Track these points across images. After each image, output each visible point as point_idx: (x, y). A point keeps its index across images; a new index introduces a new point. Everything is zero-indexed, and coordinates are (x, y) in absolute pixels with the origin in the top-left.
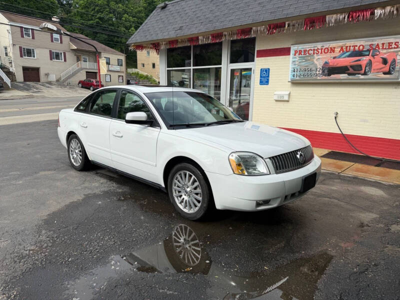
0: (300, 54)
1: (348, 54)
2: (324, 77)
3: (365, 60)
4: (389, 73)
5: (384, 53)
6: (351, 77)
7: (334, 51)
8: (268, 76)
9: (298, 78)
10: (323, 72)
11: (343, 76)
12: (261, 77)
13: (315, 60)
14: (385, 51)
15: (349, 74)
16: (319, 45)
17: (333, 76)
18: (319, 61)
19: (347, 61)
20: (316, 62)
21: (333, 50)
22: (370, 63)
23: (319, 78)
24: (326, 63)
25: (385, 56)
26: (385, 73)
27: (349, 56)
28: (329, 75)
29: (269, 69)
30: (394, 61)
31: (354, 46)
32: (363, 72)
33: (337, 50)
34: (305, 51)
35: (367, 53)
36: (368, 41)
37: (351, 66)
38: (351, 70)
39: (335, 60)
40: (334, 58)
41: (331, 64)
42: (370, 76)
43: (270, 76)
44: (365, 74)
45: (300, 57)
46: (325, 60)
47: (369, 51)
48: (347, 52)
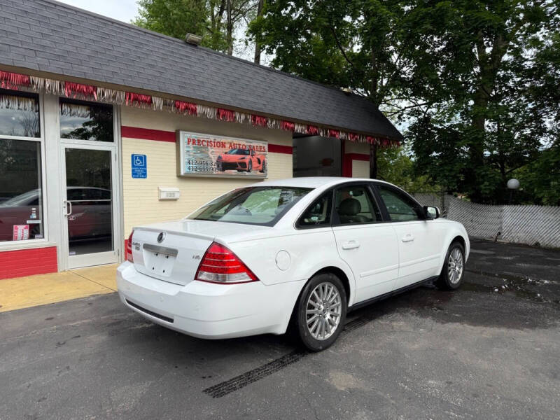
0: (194, 143)
1: (235, 151)
2: (220, 172)
3: (248, 158)
4: (262, 171)
5: (258, 154)
6: (240, 173)
7: (225, 147)
8: (145, 166)
9: (194, 172)
10: (218, 166)
11: (234, 172)
12: (133, 166)
13: (209, 152)
14: (258, 153)
15: (239, 171)
16: (212, 138)
17: (226, 171)
18: (214, 154)
19: (235, 158)
20: (211, 155)
21: (223, 145)
22: (251, 162)
23: (214, 173)
24: (219, 158)
25: (258, 157)
26: (260, 172)
27: (237, 153)
28: (223, 170)
29: (145, 156)
30: (264, 162)
31: (240, 145)
32: (247, 169)
33: (228, 145)
34: (199, 141)
35: (248, 152)
36: (247, 142)
37: (239, 163)
38: (239, 167)
39: (226, 155)
40: (226, 153)
41: (224, 159)
42: (253, 173)
43: (148, 166)
44: (249, 171)
45: (194, 147)
46: (219, 154)
47: (249, 150)
48: (235, 149)
